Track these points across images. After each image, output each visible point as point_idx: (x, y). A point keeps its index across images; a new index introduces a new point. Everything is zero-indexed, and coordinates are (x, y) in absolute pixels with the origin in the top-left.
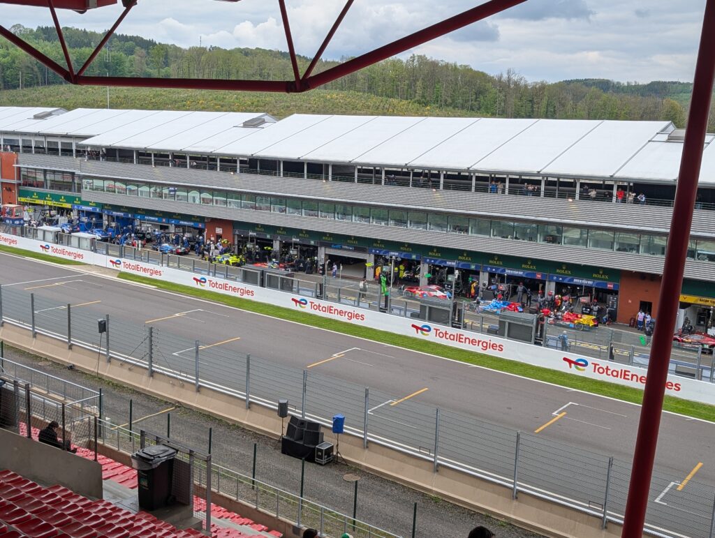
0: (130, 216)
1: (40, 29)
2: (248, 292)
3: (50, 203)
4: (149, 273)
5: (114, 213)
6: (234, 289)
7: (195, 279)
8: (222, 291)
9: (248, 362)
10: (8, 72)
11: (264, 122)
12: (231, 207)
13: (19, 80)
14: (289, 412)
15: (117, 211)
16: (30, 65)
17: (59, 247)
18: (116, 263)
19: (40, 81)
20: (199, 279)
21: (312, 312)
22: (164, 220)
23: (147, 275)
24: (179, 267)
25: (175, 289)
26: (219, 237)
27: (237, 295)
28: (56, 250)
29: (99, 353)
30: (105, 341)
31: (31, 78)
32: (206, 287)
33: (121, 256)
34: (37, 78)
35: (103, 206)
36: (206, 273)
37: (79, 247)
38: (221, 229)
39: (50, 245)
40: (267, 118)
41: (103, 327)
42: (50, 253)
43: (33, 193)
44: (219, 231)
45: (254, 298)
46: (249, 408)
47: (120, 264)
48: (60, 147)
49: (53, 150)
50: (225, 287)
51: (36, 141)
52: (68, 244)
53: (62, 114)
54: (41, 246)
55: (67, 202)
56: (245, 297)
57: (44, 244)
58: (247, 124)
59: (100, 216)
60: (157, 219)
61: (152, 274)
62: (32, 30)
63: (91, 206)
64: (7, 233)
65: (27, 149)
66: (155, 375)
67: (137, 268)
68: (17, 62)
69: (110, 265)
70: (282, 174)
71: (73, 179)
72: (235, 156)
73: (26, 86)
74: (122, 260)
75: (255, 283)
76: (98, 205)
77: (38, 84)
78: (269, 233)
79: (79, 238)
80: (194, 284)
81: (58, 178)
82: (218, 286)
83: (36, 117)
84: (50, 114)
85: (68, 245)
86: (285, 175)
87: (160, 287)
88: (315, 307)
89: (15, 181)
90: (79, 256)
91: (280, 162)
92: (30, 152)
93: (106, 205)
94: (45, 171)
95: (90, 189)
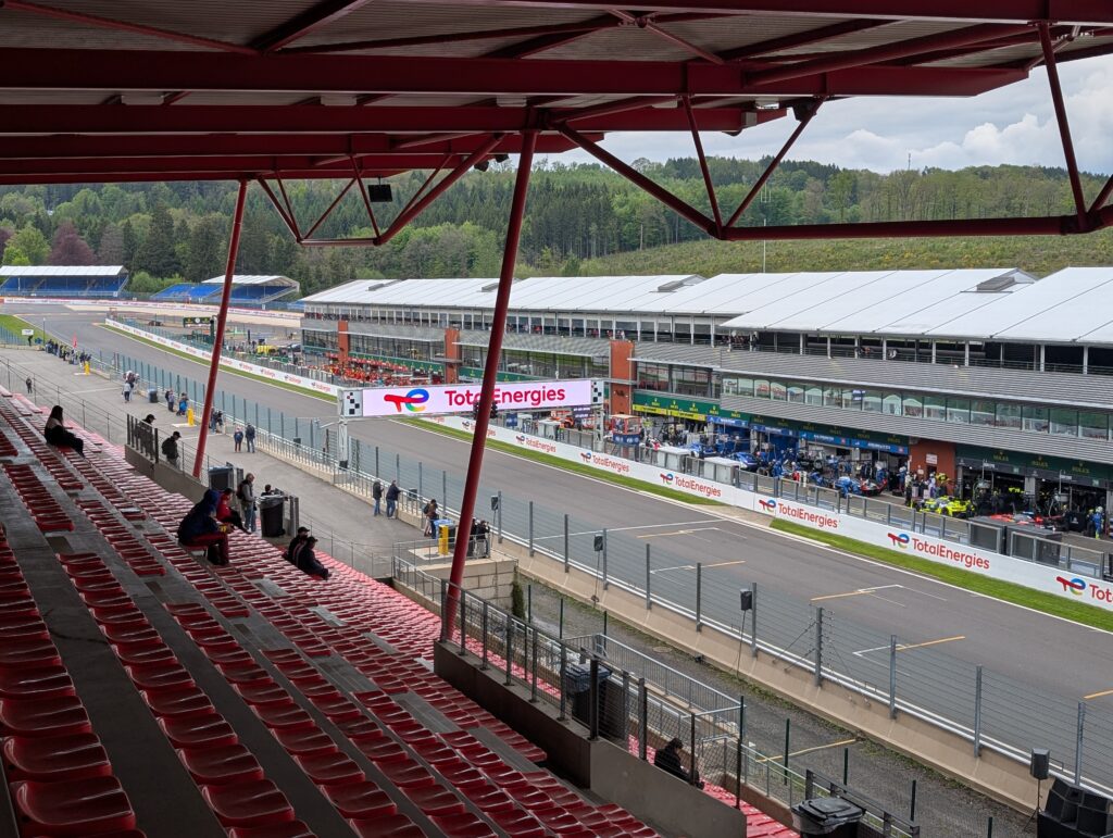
0: (791, 433)
1: (671, 163)
2: (979, 562)
3: (675, 413)
4: (818, 523)
5: (767, 428)
6: (956, 556)
7: (890, 535)
8: (935, 558)
9: (979, 679)
10: (625, 228)
11: (1012, 282)
12: (954, 421)
13: (639, 237)
14: (1050, 771)
15: (772, 426)
16: (655, 215)
17: (687, 477)
18: (768, 505)
19: (668, 237)
20: (897, 535)
21: (1095, 602)
22: (843, 441)
23: (815, 525)
24: (865, 516)
25: (858, 549)
26: (931, 469)
27: (961, 565)
28: (681, 482)
29: (741, 641)
30: (751, 623)
31: (656, 233)
32: (909, 549)
33: (776, 495)
34: (664, 233)
35: (751, 418)
36: (910, 527)
37: (715, 479)
38: (936, 457)
39: (675, 474)
40: (1018, 276)
41: (747, 602)
42: (673, 485)
43: (652, 398)
44: (932, 459)
45: (989, 573)
46: (980, 756)
47: (774, 506)
48: (692, 332)
49: (682, 337)
50: (940, 551)
51: (660, 324)
52: (700, 473)
53: (697, 283)
54: (662, 476)
55: (700, 412)
56: (974, 569)
57: (666, 472)
58: (984, 288)
59: (746, 433)
60: (832, 439)
61: (822, 524)
62: (660, 165)
63: (734, 418)
64: (615, 455)
65: (647, 335)
66: (825, 684)
67: (799, 513)
68: (637, 211)
69: (760, 508)
70: (1042, 367)
71: (710, 378)
72: (962, 338)
73: (649, 245)
74: (778, 500)
75: (992, 547)
76: (743, 416)
77: (665, 242)
78: (1017, 465)
79: (716, 466)
80: (889, 544)
81: (689, 376)
82: (928, 548)
83: (662, 289)
84: (680, 284)
85: (699, 475)
86: (1049, 369)
87: (834, 546)
88: (1101, 595)
89: (629, 382)
90: (715, 492)
91: (1039, 347)
92: (652, 340)
93: (756, 416)
94: (671, 367)
95: (733, 392)
